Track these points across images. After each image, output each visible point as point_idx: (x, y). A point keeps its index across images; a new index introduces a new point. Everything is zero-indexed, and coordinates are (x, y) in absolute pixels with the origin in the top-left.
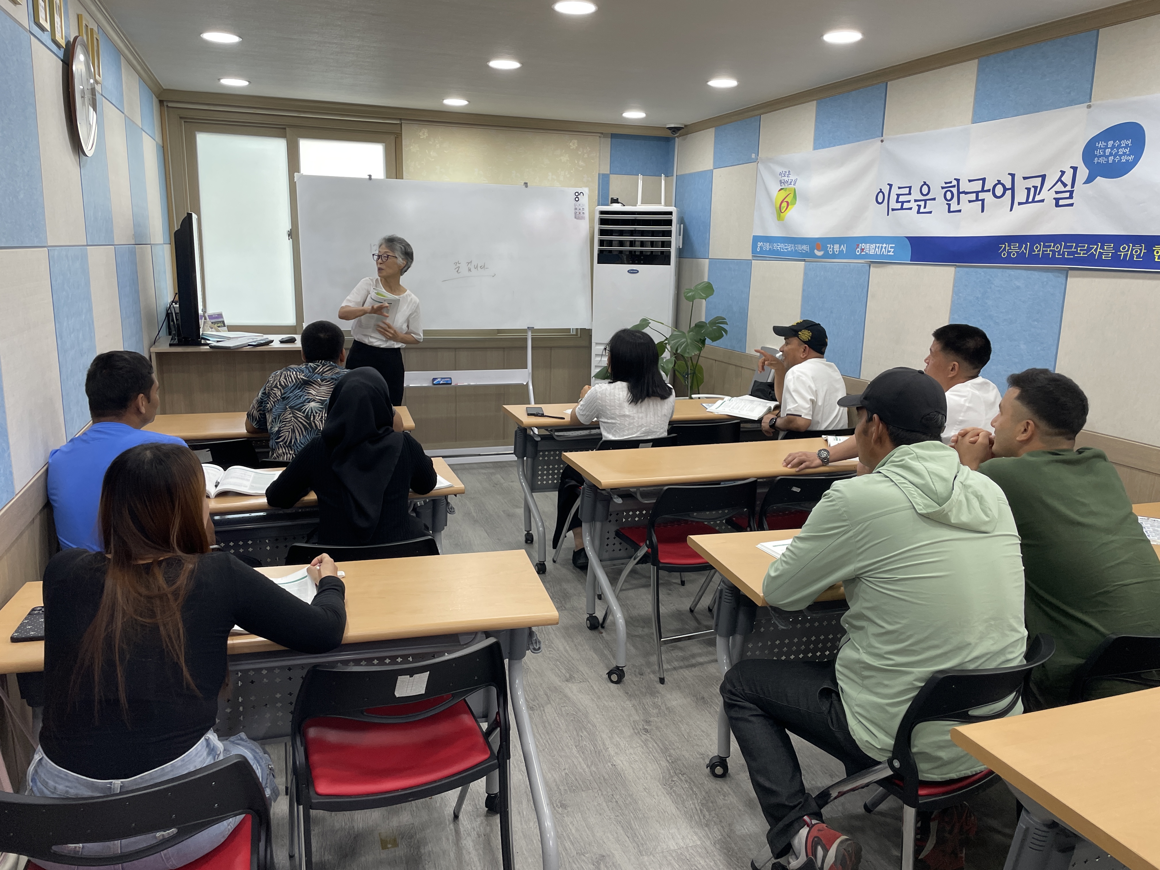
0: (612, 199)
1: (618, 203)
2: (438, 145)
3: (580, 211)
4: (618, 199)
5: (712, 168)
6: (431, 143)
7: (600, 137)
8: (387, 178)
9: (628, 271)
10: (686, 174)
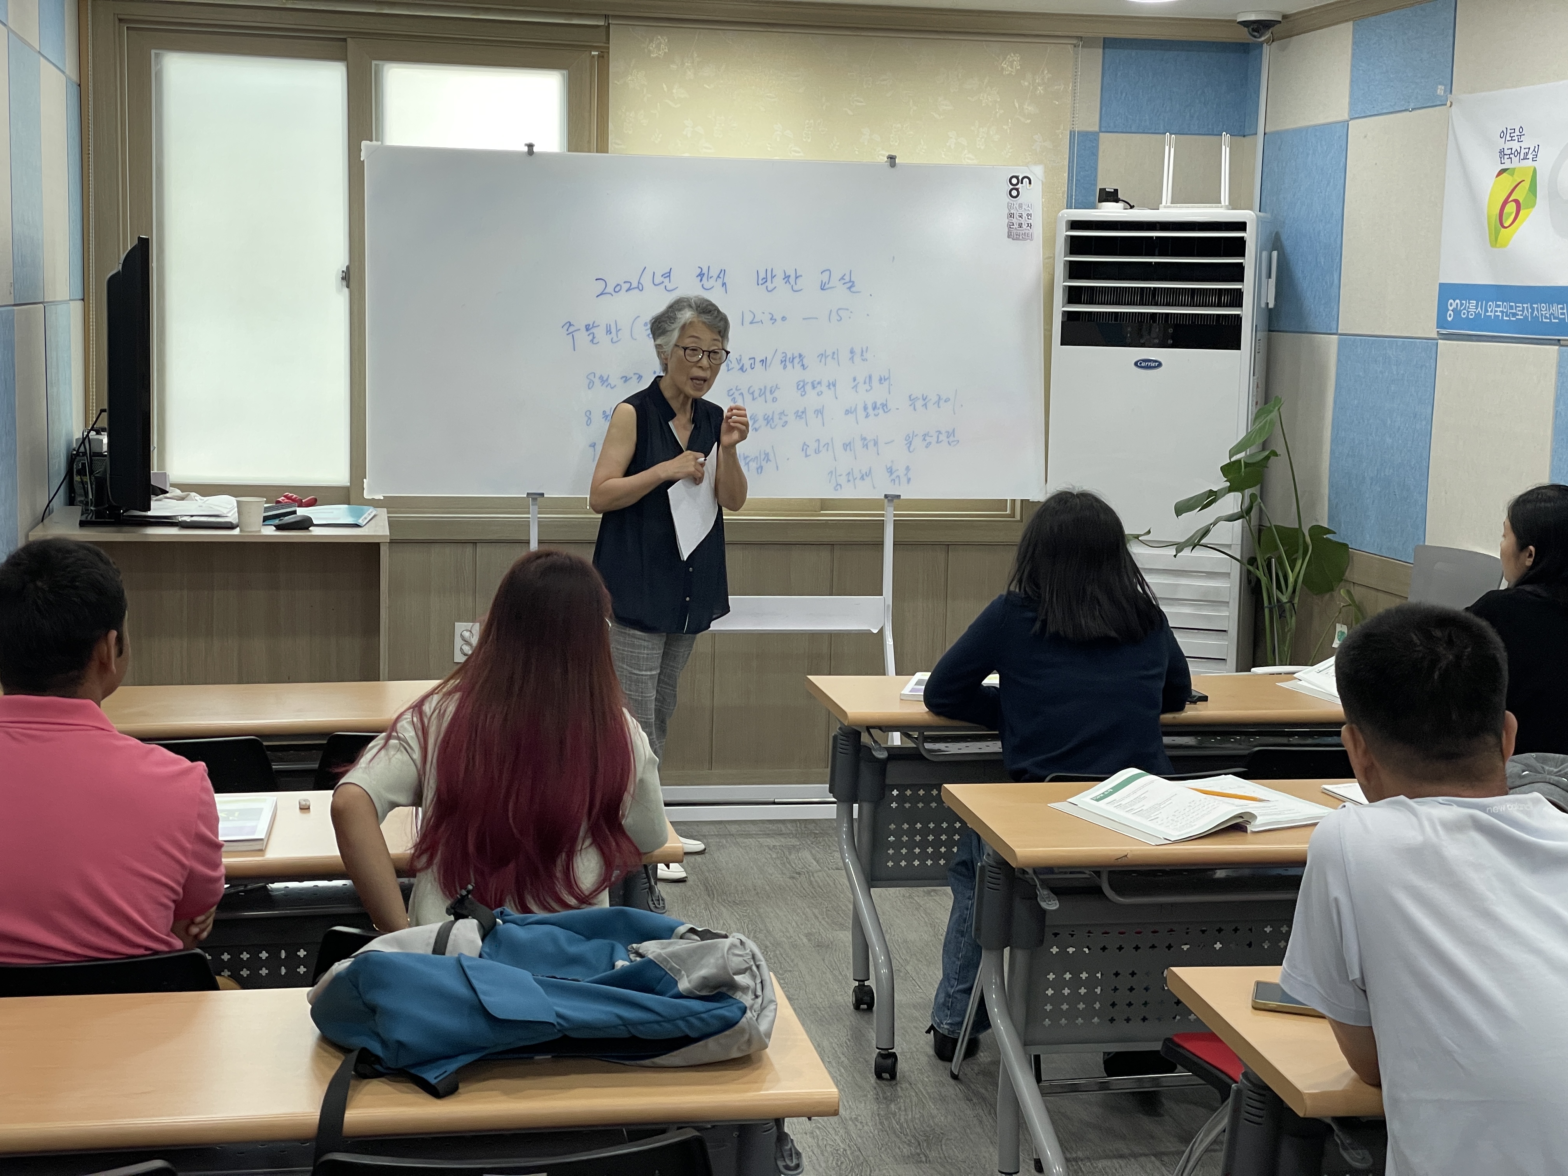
0: (1102, 191)
1: (1117, 200)
2: (690, 74)
3: (1022, 221)
4: (1116, 191)
5: (1346, 117)
6: (674, 67)
7: (1075, 46)
8: (569, 151)
9: (1136, 364)
10: (1287, 131)
